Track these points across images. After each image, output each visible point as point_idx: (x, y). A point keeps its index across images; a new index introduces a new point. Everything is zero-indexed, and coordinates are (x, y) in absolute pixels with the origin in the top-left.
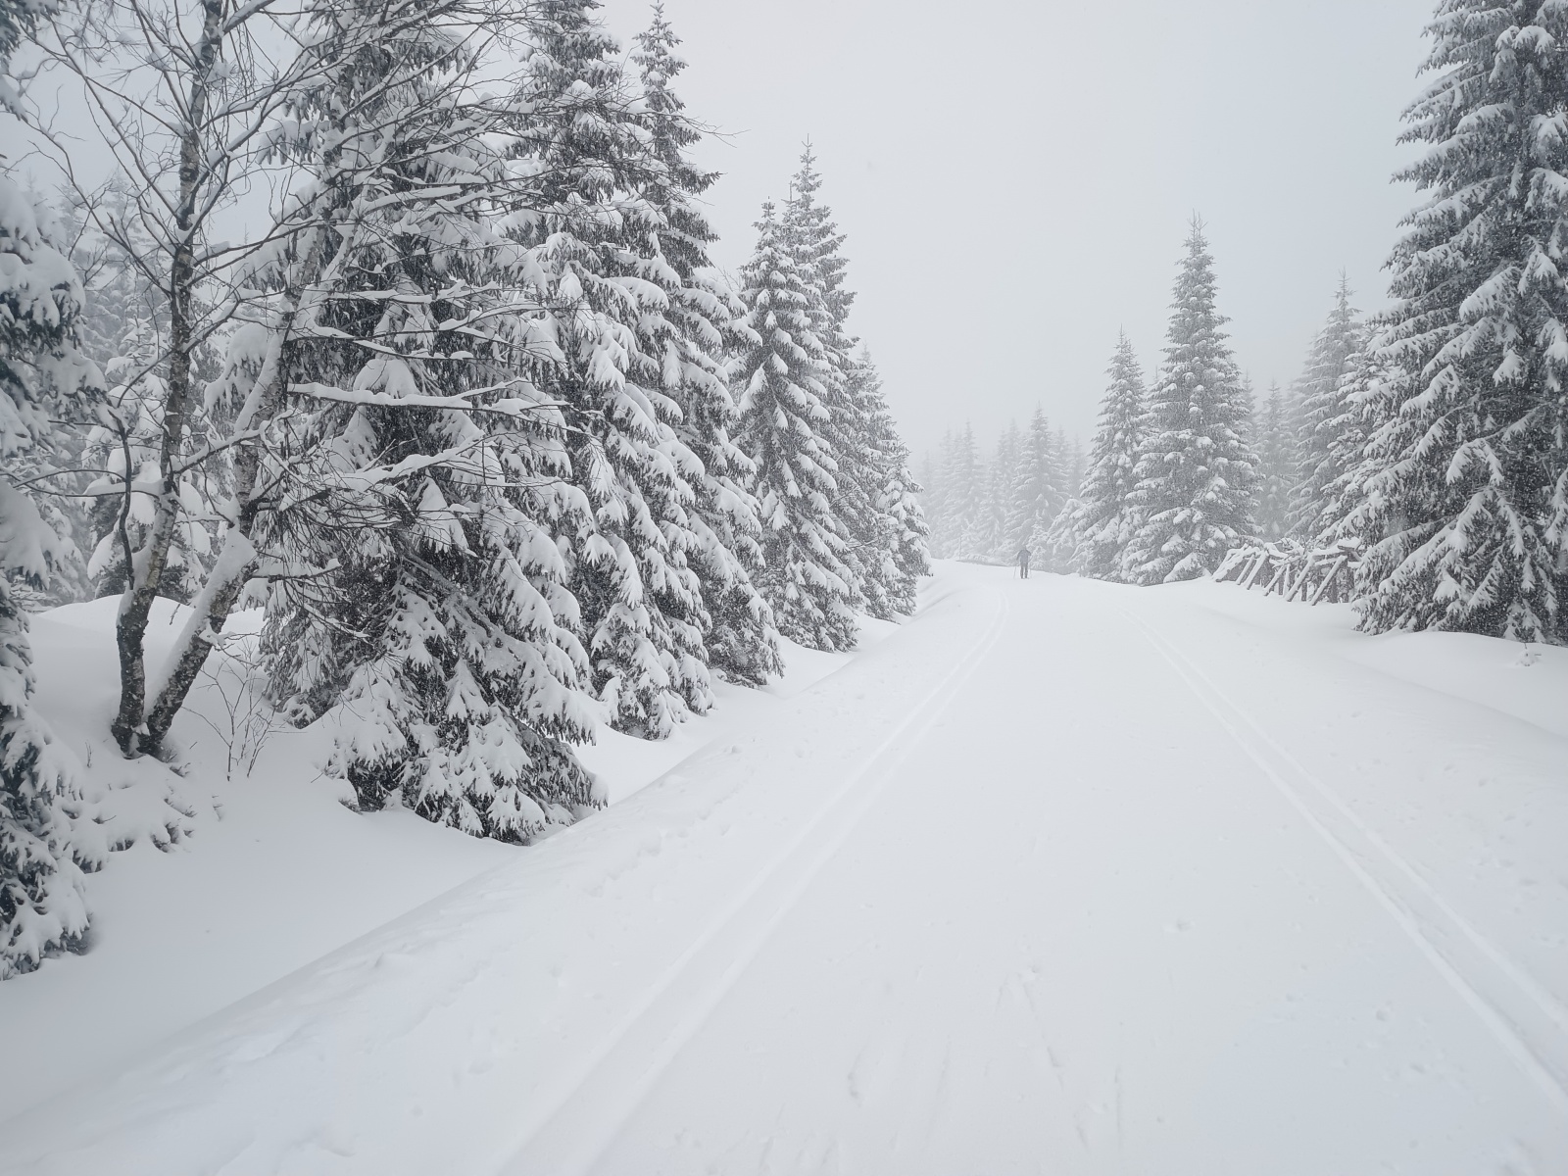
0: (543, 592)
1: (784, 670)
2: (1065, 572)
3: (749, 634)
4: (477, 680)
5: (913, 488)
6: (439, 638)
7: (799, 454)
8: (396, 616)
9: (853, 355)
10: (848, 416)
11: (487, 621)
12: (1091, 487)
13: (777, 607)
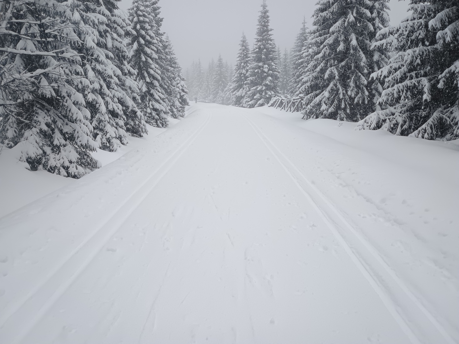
0: (79, 109)
1: (148, 133)
2: (228, 104)
3: (137, 123)
4: (61, 134)
5: (183, 80)
6: (49, 123)
7: (149, 69)
8: (36, 116)
9: (164, 38)
10: (164, 57)
11: (62, 117)
12: (235, 79)
13: (145, 115)
